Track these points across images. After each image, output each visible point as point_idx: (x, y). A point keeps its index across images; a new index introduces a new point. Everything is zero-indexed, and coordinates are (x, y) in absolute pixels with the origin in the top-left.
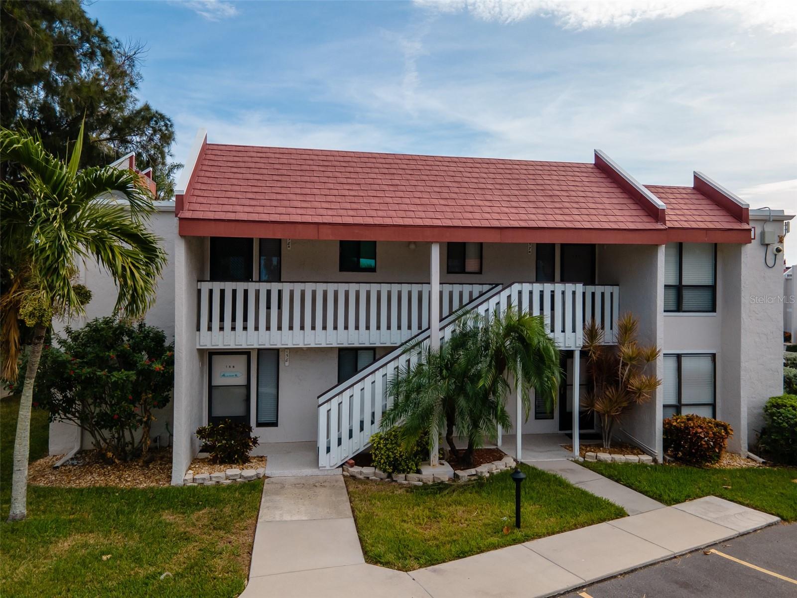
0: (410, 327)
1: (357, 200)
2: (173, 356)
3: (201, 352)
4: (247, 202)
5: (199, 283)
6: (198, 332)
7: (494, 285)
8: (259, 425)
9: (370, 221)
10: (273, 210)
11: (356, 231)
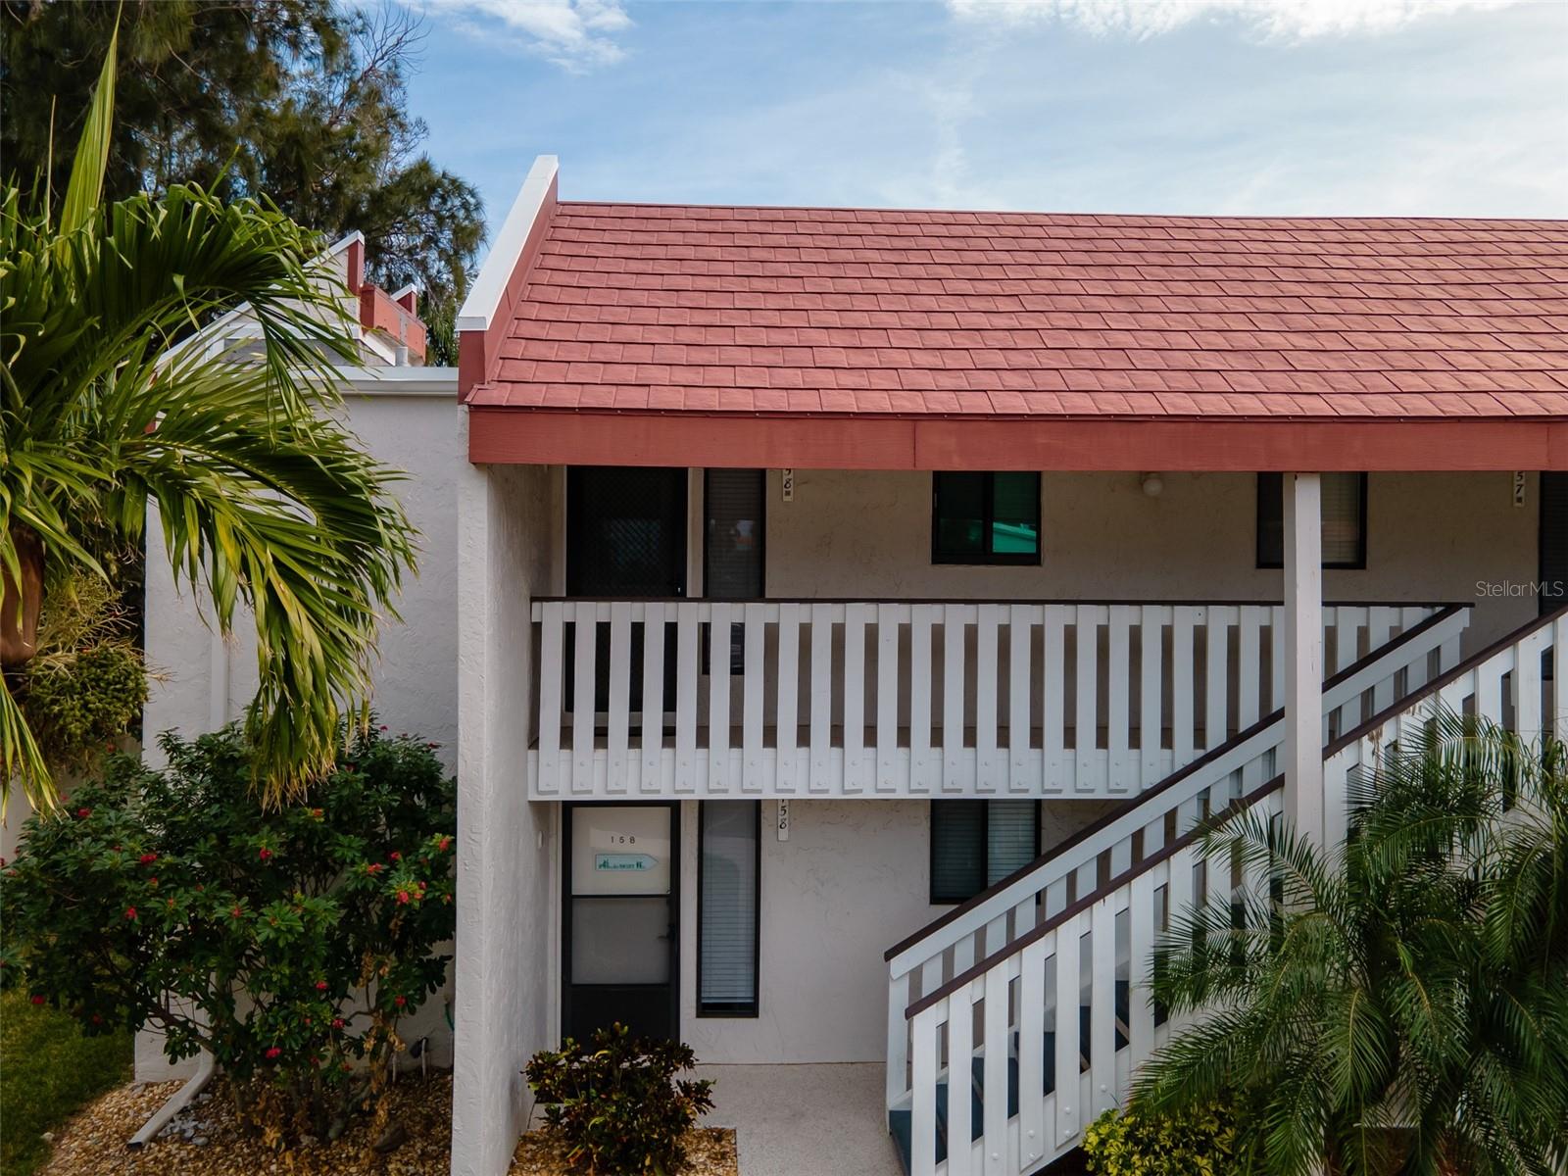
0: (1167, 739)
1: (1021, 340)
2: (451, 849)
3: (541, 809)
4: (682, 355)
5: (536, 605)
6: (531, 753)
7: (1438, 609)
8: (706, 1010)
9: (1084, 405)
10: (762, 378)
11: (1041, 440)
